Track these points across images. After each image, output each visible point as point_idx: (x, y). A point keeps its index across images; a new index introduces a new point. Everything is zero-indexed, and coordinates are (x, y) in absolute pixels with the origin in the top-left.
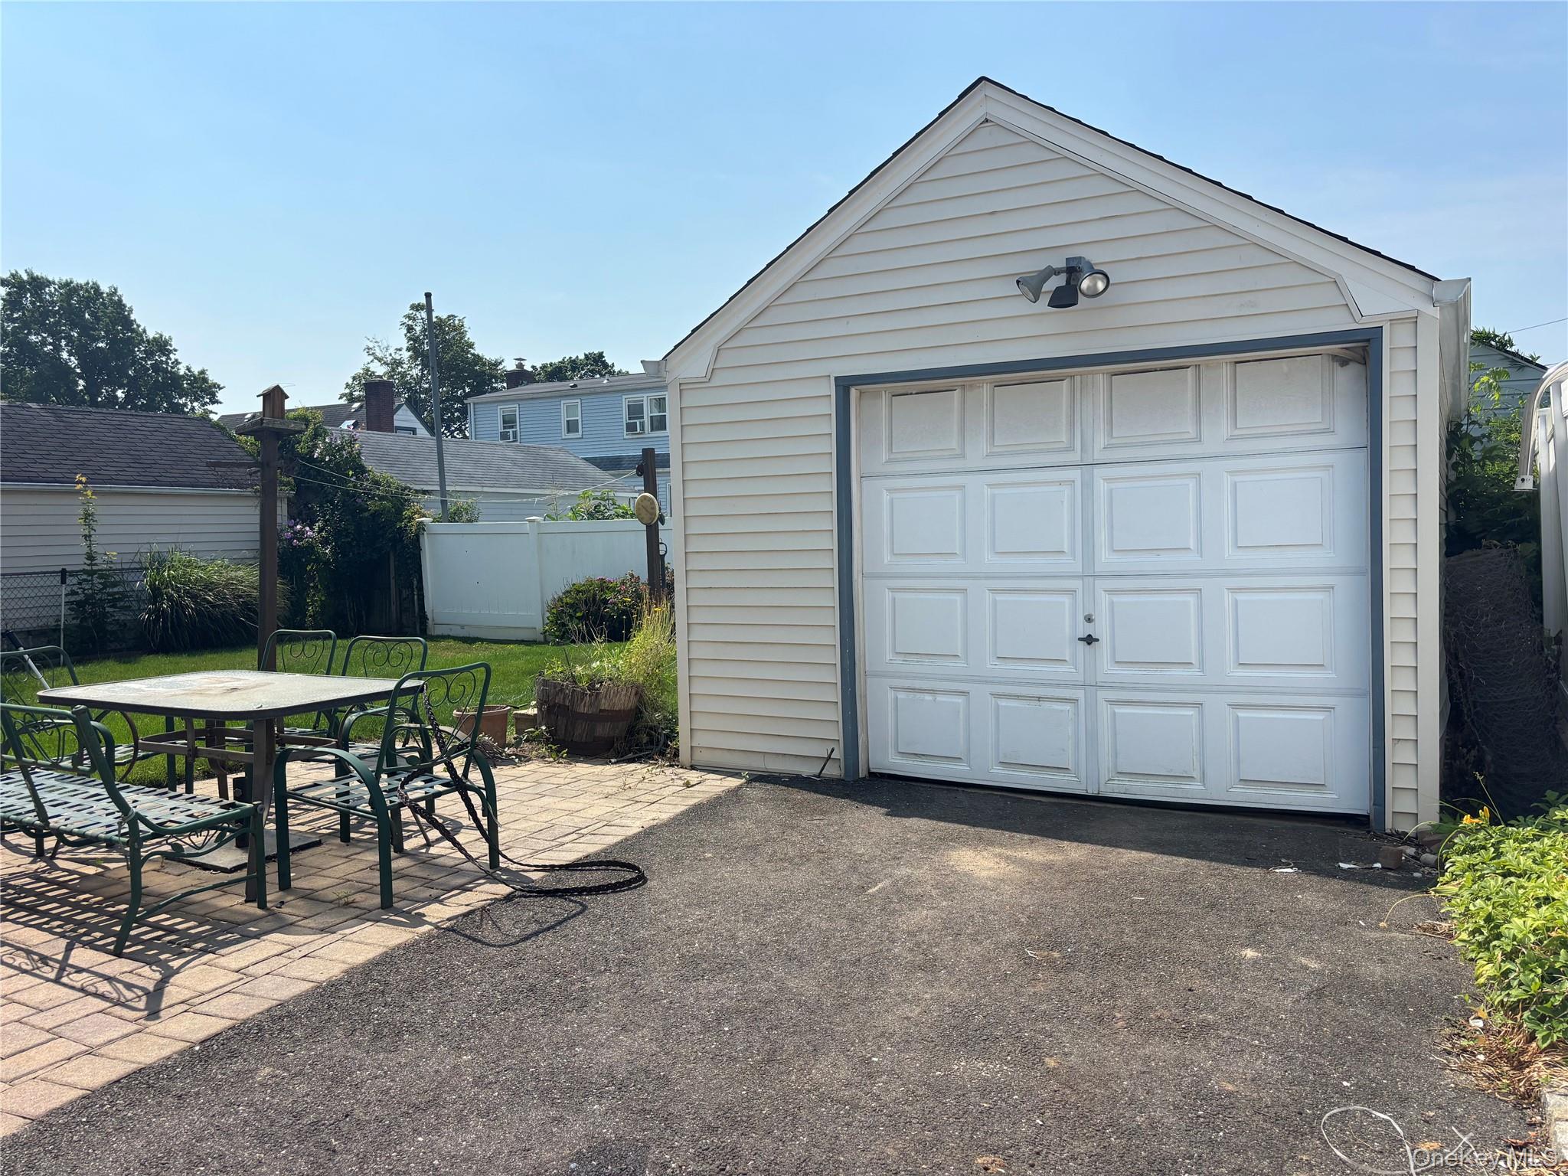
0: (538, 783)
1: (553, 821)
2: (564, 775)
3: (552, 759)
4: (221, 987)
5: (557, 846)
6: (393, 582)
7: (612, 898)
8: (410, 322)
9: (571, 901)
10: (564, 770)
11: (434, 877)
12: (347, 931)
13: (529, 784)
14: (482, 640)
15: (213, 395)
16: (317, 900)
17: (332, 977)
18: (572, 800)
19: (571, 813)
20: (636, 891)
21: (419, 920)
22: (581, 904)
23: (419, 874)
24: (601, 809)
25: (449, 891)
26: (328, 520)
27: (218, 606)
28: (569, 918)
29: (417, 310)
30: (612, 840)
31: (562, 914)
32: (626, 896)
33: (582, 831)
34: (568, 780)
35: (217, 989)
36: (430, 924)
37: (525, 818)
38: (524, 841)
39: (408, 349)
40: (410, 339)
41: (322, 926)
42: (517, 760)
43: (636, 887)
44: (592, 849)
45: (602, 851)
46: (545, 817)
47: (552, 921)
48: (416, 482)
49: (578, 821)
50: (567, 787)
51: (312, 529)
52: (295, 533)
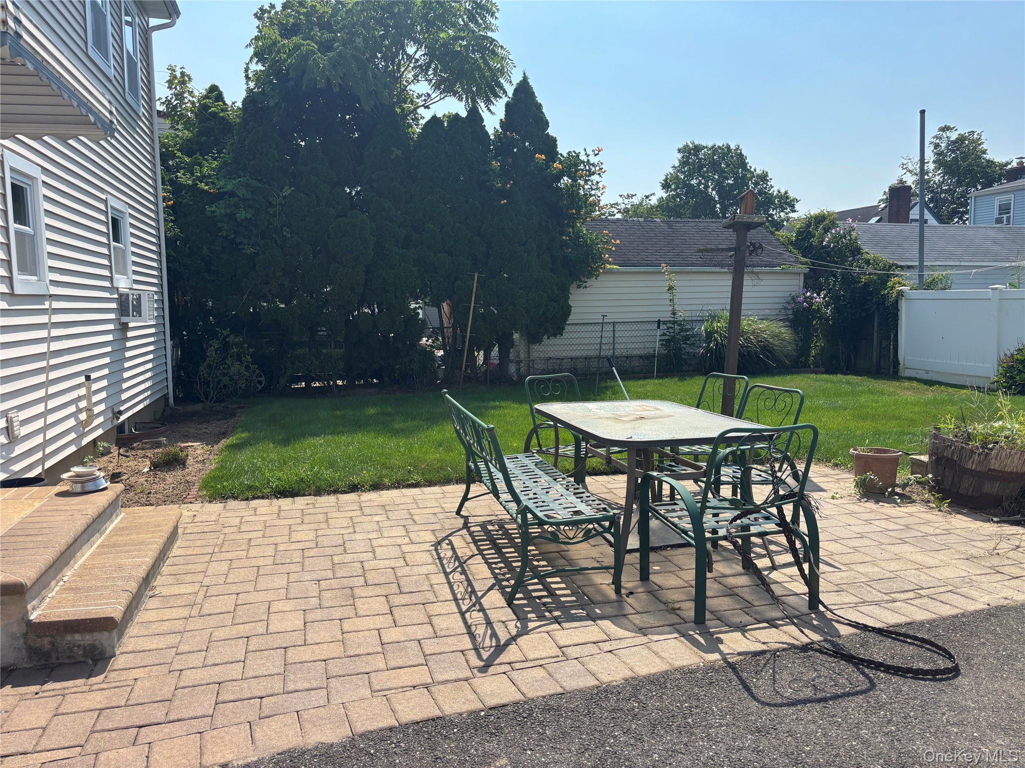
0: (908, 527)
1: (898, 573)
2: (936, 525)
3: (934, 506)
4: (541, 659)
5: (888, 602)
6: (875, 335)
7: (907, 685)
8: (938, 141)
9: (863, 673)
10: (940, 519)
11: (756, 603)
12: (655, 638)
13: (898, 527)
14: (940, 383)
15: (793, 206)
16: (657, 598)
17: (612, 681)
18: (931, 554)
19: (921, 567)
20: (940, 685)
21: (713, 644)
22: (871, 680)
23: (747, 597)
24: (954, 571)
25: (760, 622)
26: (831, 289)
27: (745, 347)
28: (848, 694)
29: (944, 131)
30: (946, 611)
31: (844, 687)
32: (927, 688)
33: (921, 592)
34: (938, 531)
35: (537, 659)
36: (721, 653)
37: (874, 563)
38: (859, 587)
39: (934, 162)
40: (936, 154)
41: (642, 626)
42: (899, 501)
43: (941, 680)
44: (920, 616)
45: (928, 622)
46: (894, 566)
47: (832, 691)
48: (901, 259)
49: (924, 579)
50: (933, 538)
51: (819, 295)
52: (806, 298)
